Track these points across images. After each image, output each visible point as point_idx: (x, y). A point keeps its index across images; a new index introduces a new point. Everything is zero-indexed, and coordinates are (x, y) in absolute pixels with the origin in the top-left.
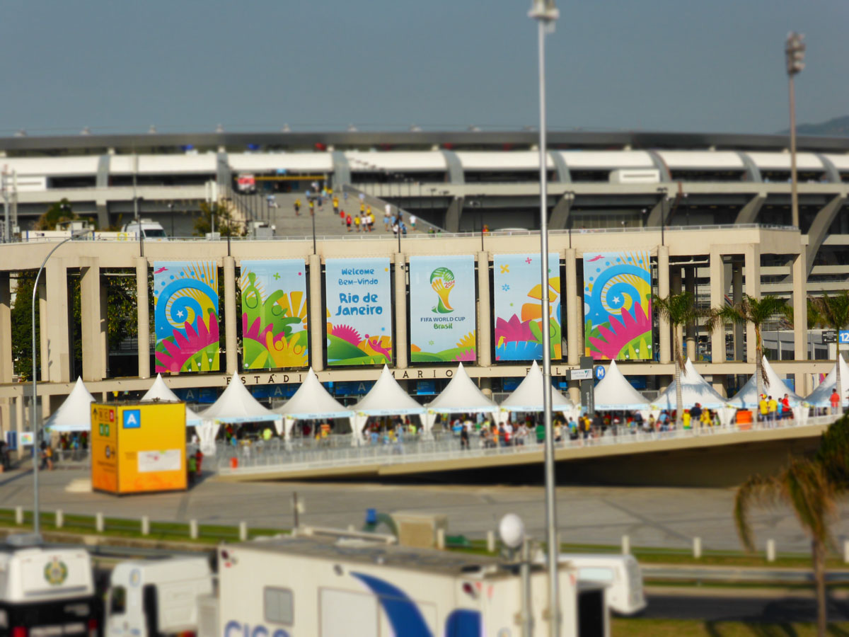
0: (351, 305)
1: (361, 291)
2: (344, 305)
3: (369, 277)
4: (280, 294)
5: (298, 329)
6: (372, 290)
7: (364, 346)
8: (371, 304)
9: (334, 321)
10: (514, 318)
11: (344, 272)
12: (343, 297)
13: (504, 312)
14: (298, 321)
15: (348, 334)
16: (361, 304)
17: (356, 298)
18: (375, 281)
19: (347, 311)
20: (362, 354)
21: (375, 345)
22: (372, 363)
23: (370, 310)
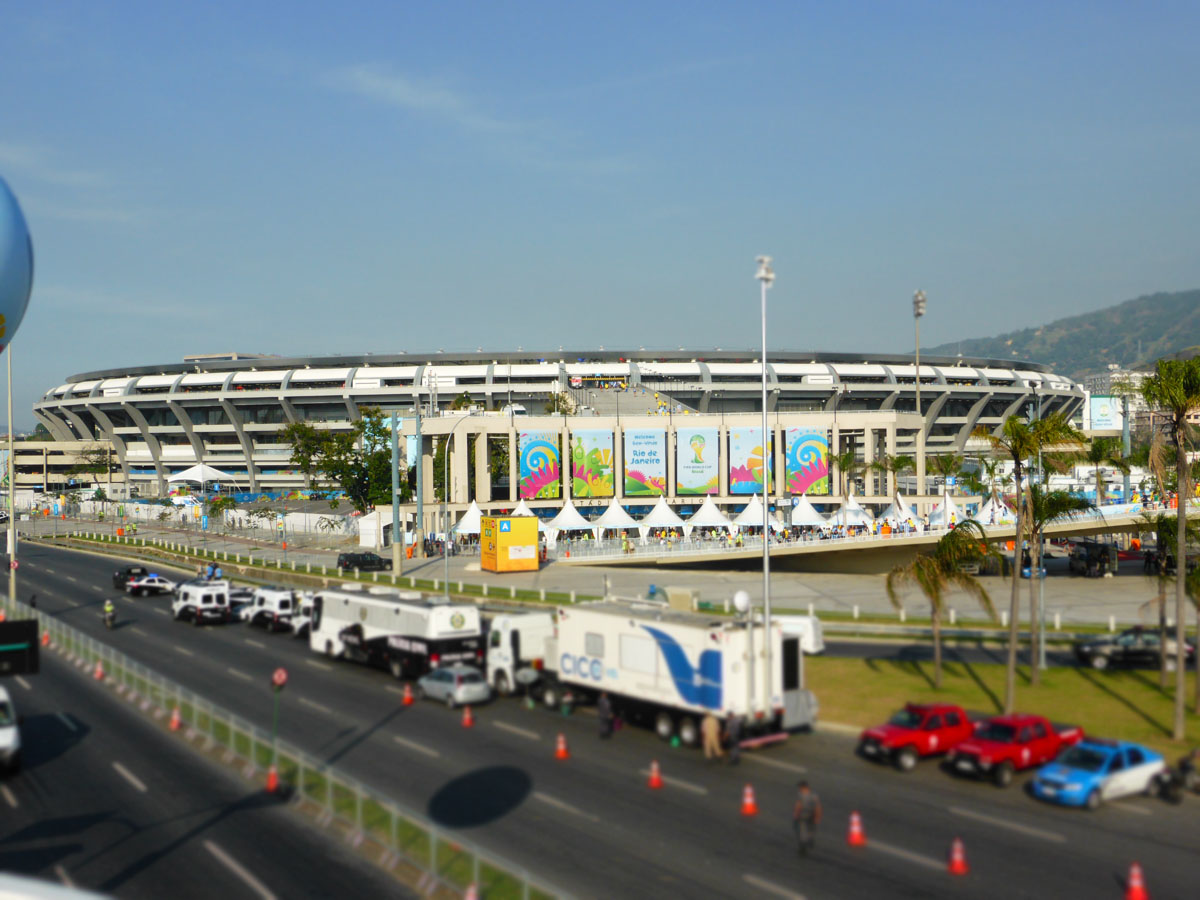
0: (640, 458)
1: (647, 449)
2: (636, 458)
3: (651, 440)
4: (596, 450)
5: (607, 472)
6: (653, 448)
7: (648, 483)
8: (653, 457)
9: (629, 467)
10: (743, 467)
11: (636, 437)
12: (635, 453)
13: (736, 464)
14: (607, 467)
15: (638, 476)
16: (646, 457)
17: (643, 453)
18: (656, 443)
19: (637, 462)
20: (647, 489)
21: (655, 483)
22: (653, 494)
23: (652, 461)
